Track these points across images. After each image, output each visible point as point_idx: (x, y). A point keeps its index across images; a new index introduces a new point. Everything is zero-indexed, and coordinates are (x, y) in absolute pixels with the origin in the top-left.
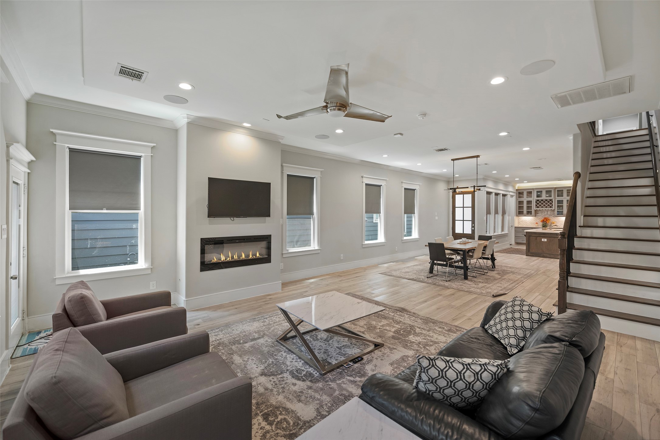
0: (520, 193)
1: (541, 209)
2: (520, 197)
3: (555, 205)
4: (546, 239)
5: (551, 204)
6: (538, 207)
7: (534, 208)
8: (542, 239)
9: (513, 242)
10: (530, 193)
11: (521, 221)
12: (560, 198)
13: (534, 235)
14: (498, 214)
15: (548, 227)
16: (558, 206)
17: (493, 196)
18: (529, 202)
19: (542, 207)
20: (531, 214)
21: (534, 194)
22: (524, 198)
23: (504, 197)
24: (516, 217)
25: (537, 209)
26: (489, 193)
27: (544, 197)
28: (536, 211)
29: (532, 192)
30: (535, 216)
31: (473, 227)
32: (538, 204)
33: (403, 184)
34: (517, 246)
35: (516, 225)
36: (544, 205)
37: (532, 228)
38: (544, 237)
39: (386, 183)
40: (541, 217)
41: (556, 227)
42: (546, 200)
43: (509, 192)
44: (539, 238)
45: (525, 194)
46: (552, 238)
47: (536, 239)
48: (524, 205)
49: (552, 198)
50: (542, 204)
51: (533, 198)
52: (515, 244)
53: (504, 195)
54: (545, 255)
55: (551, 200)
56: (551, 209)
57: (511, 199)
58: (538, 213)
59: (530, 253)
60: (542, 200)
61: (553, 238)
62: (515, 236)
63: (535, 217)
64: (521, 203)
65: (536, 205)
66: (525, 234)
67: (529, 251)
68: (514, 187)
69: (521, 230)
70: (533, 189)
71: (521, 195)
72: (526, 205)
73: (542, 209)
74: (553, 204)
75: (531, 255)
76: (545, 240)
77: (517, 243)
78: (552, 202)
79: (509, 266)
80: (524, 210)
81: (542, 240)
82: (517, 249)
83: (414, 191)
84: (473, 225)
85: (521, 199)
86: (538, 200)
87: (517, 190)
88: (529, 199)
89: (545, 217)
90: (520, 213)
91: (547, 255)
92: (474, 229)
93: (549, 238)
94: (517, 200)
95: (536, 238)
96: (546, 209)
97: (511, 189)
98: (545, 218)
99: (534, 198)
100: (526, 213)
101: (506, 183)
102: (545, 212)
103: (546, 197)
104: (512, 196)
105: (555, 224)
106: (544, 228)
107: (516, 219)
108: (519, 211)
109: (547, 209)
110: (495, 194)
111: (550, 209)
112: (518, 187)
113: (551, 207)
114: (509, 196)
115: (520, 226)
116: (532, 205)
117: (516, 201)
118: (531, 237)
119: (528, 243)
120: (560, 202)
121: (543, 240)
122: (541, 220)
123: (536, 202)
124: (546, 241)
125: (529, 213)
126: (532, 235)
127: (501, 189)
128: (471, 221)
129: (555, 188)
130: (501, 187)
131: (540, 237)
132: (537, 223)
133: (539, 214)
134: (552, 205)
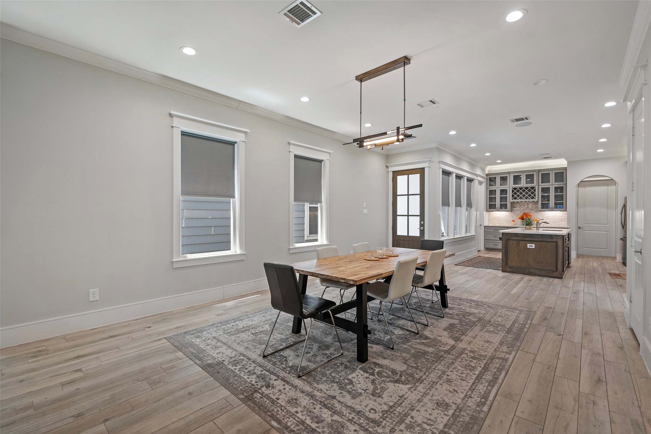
0: (491, 179)
1: (520, 200)
2: (490, 185)
3: (539, 194)
4: (534, 245)
5: (533, 193)
6: (515, 198)
7: (510, 199)
8: (528, 245)
9: (482, 248)
10: (504, 179)
11: (493, 219)
12: (545, 185)
13: (515, 238)
14: (461, 206)
15: (533, 226)
16: (543, 197)
17: (453, 179)
18: (503, 192)
19: (521, 198)
20: (506, 208)
21: (511, 180)
22: (497, 186)
23: (470, 183)
24: (486, 212)
25: (514, 200)
26: (446, 173)
27: (523, 183)
28: (512, 203)
29: (507, 177)
30: (512, 211)
31: (422, 225)
32: (515, 193)
33: (291, 146)
34: (487, 253)
35: (486, 224)
36: (524, 196)
37: (508, 228)
38: (531, 242)
39: (246, 138)
40: (519, 211)
41: (546, 225)
42: (527, 188)
43: (477, 177)
44: (523, 242)
45: (498, 180)
46: (543, 243)
47: (518, 245)
48: (497, 196)
49: (535, 184)
50: (521, 193)
51: (508, 186)
52: (485, 250)
53: (470, 180)
54: (532, 270)
55: (532, 188)
56: (533, 200)
57: (479, 187)
58: (515, 207)
59: (509, 268)
60: (521, 188)
61: (545, 243)
62: (485, 240)
63: (511, 213)
64: (492, 192)
65: (513, 196)
66: (501, 236)
67: (507, 264)
68: (483, 170)
69: (492, 231)
70: (509, 173)
71: (492, 183)
72: (499, 196)
73: (522, 200)
74: (536, 193)
75: (510, 270)
76: (532, 246)
77: (488, 249)
78: (535, 191)
79: (475, 298)
80: (497, 203)
81: (528, 247)
82: (488, 258)
83: (321, 163)
84: (422, 223)
85: (493, 188)
86: (515, 189)
87: (487, 175)
88: (503, 188)
89: (525, 212)
90: (491, 207)
91: (536, 271)
92: (424, 228)
93: (538, 243)
94: (487, 188)
95: (518, 242)
96: (525, 200)
97: (479, 172)
98: (525, 214)
99: (510, 185)
100: (499, 207)
101: (472, 162)
102: (524, 206)
103: (526, 183)
104: (480, 183)
105: (543, 221)
106: (528, 227)
107: (486, 214)
108: (489, 204)
109: (528, 200)
110: (456, 176)
111: (531, 200)
112: (489, 171)
113: (532, 198)
114: (476, 182)
115: (491, 225)
116: (508, 196)
117: (486, 190)
118: (510, 241)
119: (506, 252)
120: (546, 190)
121: (530, 246)
122: (519, 216)
123: (513, 191)
124: (534, 247)
125: (503, 207)
126: (512, 238)
127: (465, 170)
128: (419, 217)
129: (539, 171)
130: (465, 167)
131: (525, 242)
132: (514, 221)
133: (516, 209)
134: (535, 195)
